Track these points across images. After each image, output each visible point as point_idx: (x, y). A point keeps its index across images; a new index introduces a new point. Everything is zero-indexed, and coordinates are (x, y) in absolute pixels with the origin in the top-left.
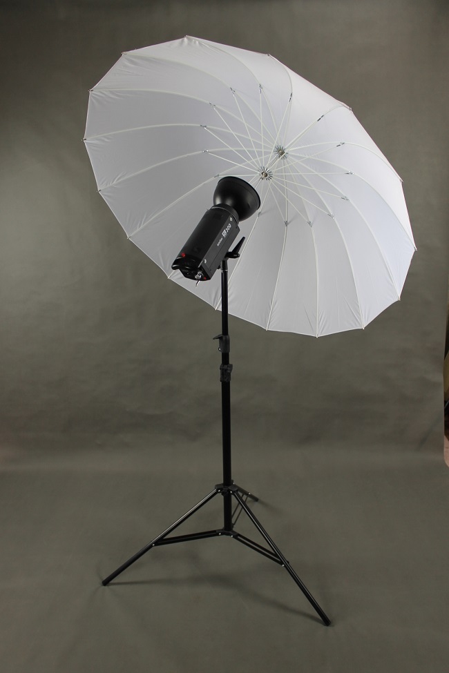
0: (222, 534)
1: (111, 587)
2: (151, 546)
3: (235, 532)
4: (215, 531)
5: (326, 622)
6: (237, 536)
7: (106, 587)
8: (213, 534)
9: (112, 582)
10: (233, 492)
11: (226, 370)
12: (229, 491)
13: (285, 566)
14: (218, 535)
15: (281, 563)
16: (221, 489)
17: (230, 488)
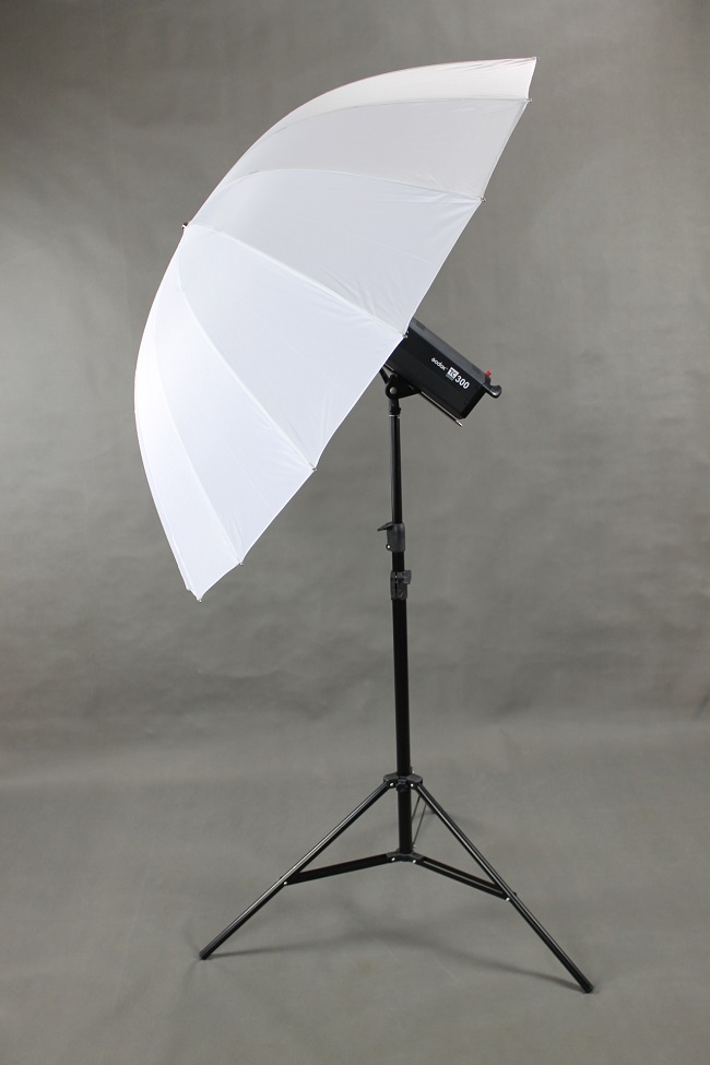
0: (398, 859)
1: (215, 961)
2: (282, 886)
3: (419, 855)
4: (384, 855)
5: (586, 987)
6: (423, 862)
7: (207, 961)
8: (382, 859)
9: (215, 952)
10: (416, 785)
11: (401, 580)
12: (408, 783)
13: (511, 901)
14: (390, 861)
15: (504, 896)
16: (395, 782)
17: (409, 778)
